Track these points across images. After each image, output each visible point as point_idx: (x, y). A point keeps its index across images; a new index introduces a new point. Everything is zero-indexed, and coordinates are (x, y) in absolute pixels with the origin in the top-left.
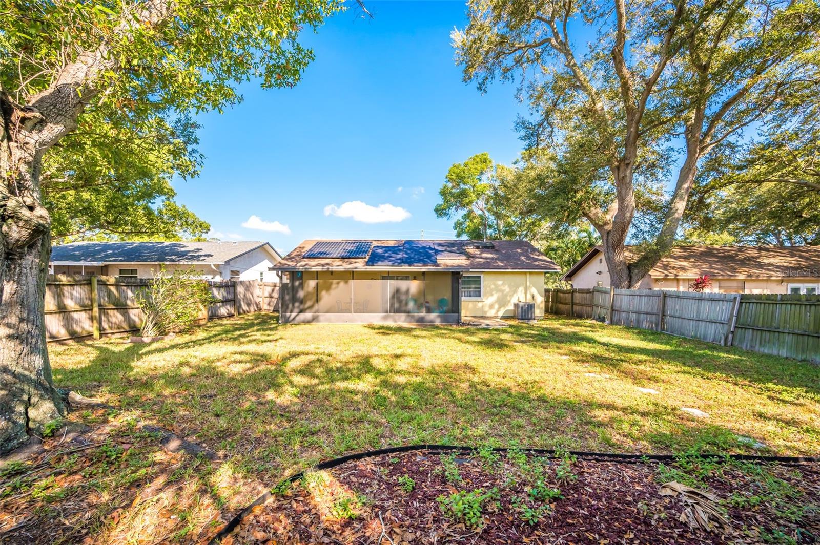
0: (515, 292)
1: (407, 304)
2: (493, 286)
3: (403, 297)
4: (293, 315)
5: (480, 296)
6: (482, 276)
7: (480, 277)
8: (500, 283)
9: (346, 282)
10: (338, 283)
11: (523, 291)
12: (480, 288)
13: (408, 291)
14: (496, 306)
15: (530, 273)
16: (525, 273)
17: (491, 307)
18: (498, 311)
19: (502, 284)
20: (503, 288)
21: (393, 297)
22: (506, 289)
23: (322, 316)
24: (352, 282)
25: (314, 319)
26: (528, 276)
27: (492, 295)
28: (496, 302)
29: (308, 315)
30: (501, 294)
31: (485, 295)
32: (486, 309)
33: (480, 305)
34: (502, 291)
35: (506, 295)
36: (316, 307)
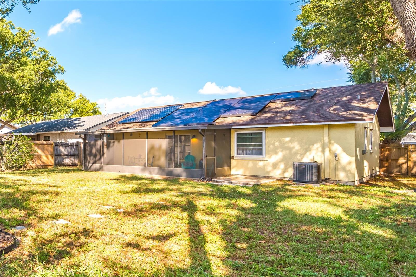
0: (308, 150)
1: (159, 159)
2: (277, 144)
3: (157, 153)
4: (90, 165)
5: (261, 154)
6: (264, 133)
7: (261, 133)
8: (287, 139)
9: (119, 142)
10: (114, 142)
11: (320, 149)
12: (261, 146)
13: (160, 147)
14: (282, 166)
15: (329, 126)
16: (323, 127)
17: (275, 166)
18: (284, 172)
19: (290, 141)
20: (291, 145)
21: (149, 153)
22: (296, 146)
23: (106, 167)
24: (122, 141)
25: (101, 169)
26: (326, 130)
27: (276, 153)
28: (281, 161)
29: (97, 166)
30: (288, 152)
31: (268, 153)
32: (269, 168)
33: (261, 164)
34: (290, 149)
35: (296, 154)
36: (102, 160)
